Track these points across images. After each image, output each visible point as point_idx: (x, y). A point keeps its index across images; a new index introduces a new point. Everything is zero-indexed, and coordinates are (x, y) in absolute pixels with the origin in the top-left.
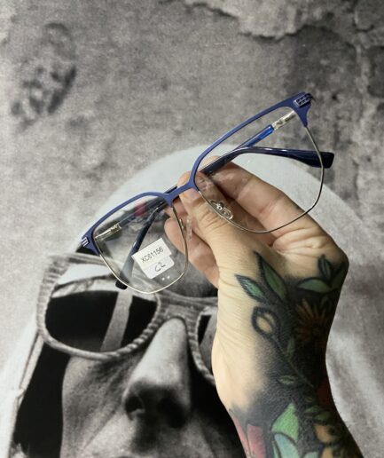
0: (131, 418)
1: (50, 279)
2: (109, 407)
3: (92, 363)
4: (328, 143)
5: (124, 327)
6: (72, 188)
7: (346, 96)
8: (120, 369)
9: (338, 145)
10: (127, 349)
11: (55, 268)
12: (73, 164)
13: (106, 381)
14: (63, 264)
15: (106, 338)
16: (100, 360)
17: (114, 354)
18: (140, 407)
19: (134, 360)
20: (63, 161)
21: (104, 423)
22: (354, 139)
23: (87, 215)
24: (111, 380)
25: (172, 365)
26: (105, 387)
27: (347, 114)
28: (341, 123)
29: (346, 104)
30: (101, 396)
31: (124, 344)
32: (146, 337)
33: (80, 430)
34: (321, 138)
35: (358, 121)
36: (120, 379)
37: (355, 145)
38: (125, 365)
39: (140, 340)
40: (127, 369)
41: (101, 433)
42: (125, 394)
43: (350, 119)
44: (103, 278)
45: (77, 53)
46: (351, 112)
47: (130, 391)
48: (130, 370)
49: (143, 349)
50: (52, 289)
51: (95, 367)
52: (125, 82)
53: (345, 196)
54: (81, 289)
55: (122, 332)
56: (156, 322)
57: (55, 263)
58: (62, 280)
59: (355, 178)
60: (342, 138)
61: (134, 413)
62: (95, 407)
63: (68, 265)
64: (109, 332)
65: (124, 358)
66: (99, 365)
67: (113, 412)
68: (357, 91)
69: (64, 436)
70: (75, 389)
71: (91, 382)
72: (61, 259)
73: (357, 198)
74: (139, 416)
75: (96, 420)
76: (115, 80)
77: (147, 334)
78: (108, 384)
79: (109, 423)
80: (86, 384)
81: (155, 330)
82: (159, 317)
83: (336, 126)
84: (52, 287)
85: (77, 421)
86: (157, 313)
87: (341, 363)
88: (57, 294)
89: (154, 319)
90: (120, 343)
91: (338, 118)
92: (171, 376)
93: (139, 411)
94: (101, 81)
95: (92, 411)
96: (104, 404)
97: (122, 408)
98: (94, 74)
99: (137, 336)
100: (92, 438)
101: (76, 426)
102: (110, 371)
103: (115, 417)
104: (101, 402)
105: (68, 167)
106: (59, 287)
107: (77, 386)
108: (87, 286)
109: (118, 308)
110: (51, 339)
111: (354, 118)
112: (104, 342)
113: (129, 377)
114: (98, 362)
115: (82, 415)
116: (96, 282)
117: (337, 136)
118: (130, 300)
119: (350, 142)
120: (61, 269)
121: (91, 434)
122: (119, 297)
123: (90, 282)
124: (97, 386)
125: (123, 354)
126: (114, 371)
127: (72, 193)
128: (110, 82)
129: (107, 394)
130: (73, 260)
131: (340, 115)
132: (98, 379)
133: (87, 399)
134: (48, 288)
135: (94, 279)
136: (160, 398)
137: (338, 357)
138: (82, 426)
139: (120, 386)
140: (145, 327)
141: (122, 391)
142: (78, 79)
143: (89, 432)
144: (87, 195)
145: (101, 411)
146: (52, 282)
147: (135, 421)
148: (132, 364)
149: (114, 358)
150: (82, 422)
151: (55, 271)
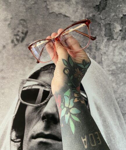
0: (43, 122)
1: (22, 85)
2: (38, 119)
3: (33, 107)
4: (94, 49)
5: (41, 98)
6: (27, 62)
7: (99, 37)
8: (40, 109)
9: (97, 50)
10: (42, 103)
11: (23, 82)
12: (27, 56)
13: (37, 112)
14: (25, 81)
15: (37, 101)
16: (35, 106)
17: (39, 105)
18: (46, 119)
19: (44, 106)
20: (25, 55)
21: (36, 123)
22: (101, 48)
23: (31, 69)
24: (38, 111)
26: (36, 113)
27: (99, 41)
28: (98, 44)
29: (99, 39)
30: (35, 116)
31: (41, 102)
32: (47, 100)
33: (30, 125)
34: (92, 48)
35: (102, 43)
36: (40, 111)
37: (101, 49)
38: (41, 108)
39: (45, 101)
41: (36, 126)
42: (42, 115)
43: (100, 43)
44: (36, 85)
45: (28, 27)
46: (100, 41)
47: (43, 114)
48: (43, 109)
49: (46, 103)
50: (22, 88)
51: (34, 108)
52: (41, 34)
53: (99, 63)
54: (30, 88)
55: (41, 99)
56: (50, 96)
57: (23, 81)
58: (25, 86)
59: (102, 58)
60: (98, 48)
61: (44, 120)
62: (34, 119)
63: (26, 82)
64: (37, 99)
65: (41, 106)
66: (35, 108)
67: (39, 120)
68: (101, 35)
70: (28, 114)
71: (33, 112)
72: (25, 80)
73: (102, 63)
74: (45, 121)
75: (34, 122)
76: (38, 33)
77: (47, 99)
78: (37, 113)
79: (38, 123)
80: (32, 113)
81: (49, 99)
82: (50, 95)
83: (96, 44)
84: (22, 87)
85: (29, 122)
86: (50, 94)
87: (99, 107)
88: (24, 89)
89: (49, 96)
90: (40, 102)
91: (97, 43)
92: (54, 110)
93: (45, 120)
94: (34, 34)
95: (33, 120)
96: (36, 118)
97: (41, 119)
98: (32, 32)
99: (45, 100)
100: (33, 127)
101: (29, 124)
102: (38, 109)
103: (39, 121)
104: (35, 117)
105: (26, 56)
106: (24, 87)
107: (29, 113)
108: (32, 87)
109: (39, 93)
110: (22, 101)
111: (101, 42)
112: (36, 102)
113: (43, 111)
114: (34, 107)
115: (30, 121)
116: (34, 86)
117: (96, 47)
118: (43, 91)
119: (100, 49)
120: (25, 83)
121: (33, 126)
122: (40, 90)
123: (32, 86)
124: (34, 113)
125: (41, 105)
126: (39, 109)
127: (27, 63)
128: (37, 34)
129: (37, 115)
130: (28, 80)
131: (97, 42)
132: (35, 111)
133: (32, 117)
134: (21, 88)
135: (33, 85)
136: (51, 116)
137: (98, 105)
138: (30, 124)
139: (40, 113)
140: (47, 98)
141: (41, 114)
142: (28, 34)
143: (32, 125)
144: (31, 63)
145: (35, 120)
146: (22, 86)
147: (45, 122)
148: (43, 107)
149: (39, 106)
150: (30, 123)
151: (23, 83)
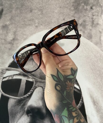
0: (28, 116)
2: (21, 113)
3: (16, 100)
4: (89, 25)
8: (24, 102)
9: (94, 26)
10: (25, 96)
12: (5, 40)
14: (5, 71)
15: (19, 93)
16: (18, 99)
17: (22, 97)
18: (31, 113)
21: (20, 117)
22: (99, 23)
23: (10, 55)
24: (22, 105)
25: (39, 101)
27: (97, 14)
28: (94, 17)
32: (31, 92)
34: (87, 24)
35: (101, 16)
36: (24, 105)
37: (100, 25)
38: (25, 101)
39: (29, 93)
40: (26, 102)
42: (26, 109)
43: (98, 16)
44: (17, 75)
47: (27, 108)
49: (30, 96)
51: (16, 101)
54: (10, 78)
55: (24, 91)
56: (34, 88)
57: (2, 71)
58: (5, 76)
60: (95, 23)
61: (29, 115)
62: (17, 113)
63: (6, 71)
64: (20, 91)
65: (25, 99)
66: (18, 101)
67: (23, 114)
68: (100, 5)
69: (10, 120)
71: (16, 106)
74: (31, 115)
75: (18, 116)
78: (21, 106)
79: (22, 117)
80: (14, 106)
81: (34, 90)
83: (92, 18)
85: (13, 116)
86: (34, 85)
90: (23, 94)
93: (30, 114)
95: (17, 114)
96: (20, 112)
97: (25, 113)
104: (19, 111)
106: (4, 78)
108: (12, 77)
109: (22, 84)
112: (19, 94)
114: (17, 100)
115: (14, 115)
116: (15, 76)
117: (93, 22)
118: (25, 81)
120: (4, 73)
122: (22, 80)
123: (13, 76)
124: (18, 106)
125: (24, 98)
126: (22, 103)
129: (20, 109)
130: (7, 70)
132: (18, 105)
134: (1, 78)
135: (14, 75)
139: (24, 107)
141: (25, 108)
146: (2, 76)
147: (29, 117)
148: (27, 101)
149: (22, 99)
